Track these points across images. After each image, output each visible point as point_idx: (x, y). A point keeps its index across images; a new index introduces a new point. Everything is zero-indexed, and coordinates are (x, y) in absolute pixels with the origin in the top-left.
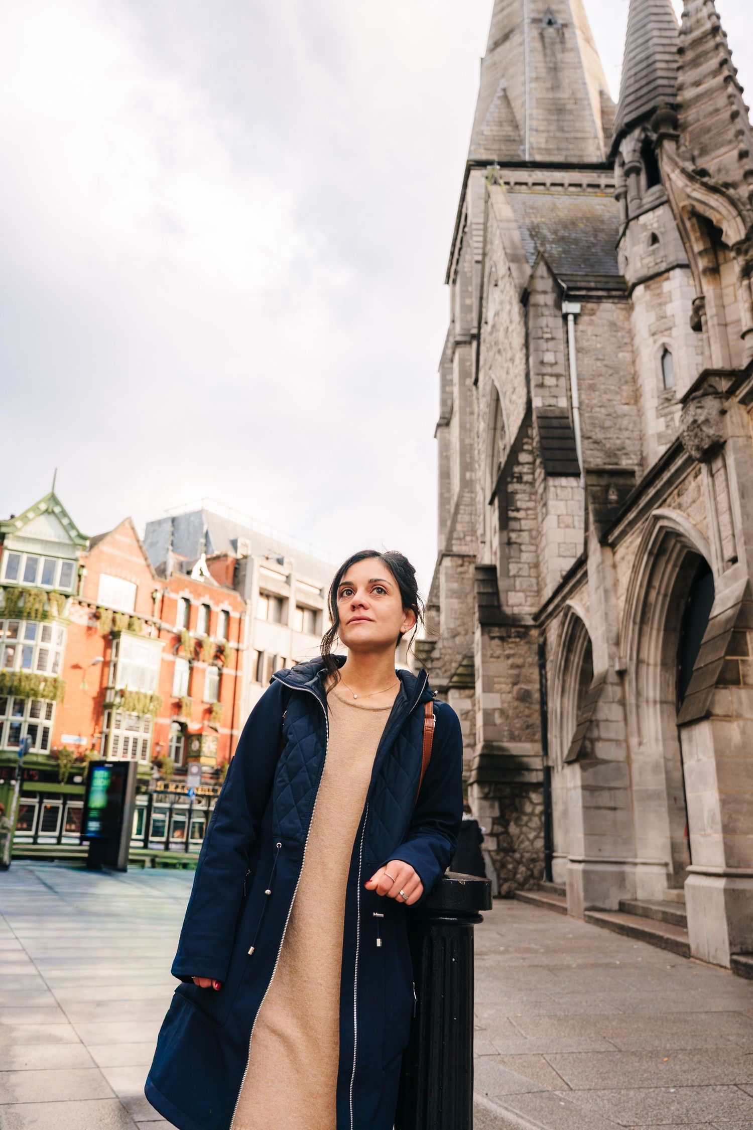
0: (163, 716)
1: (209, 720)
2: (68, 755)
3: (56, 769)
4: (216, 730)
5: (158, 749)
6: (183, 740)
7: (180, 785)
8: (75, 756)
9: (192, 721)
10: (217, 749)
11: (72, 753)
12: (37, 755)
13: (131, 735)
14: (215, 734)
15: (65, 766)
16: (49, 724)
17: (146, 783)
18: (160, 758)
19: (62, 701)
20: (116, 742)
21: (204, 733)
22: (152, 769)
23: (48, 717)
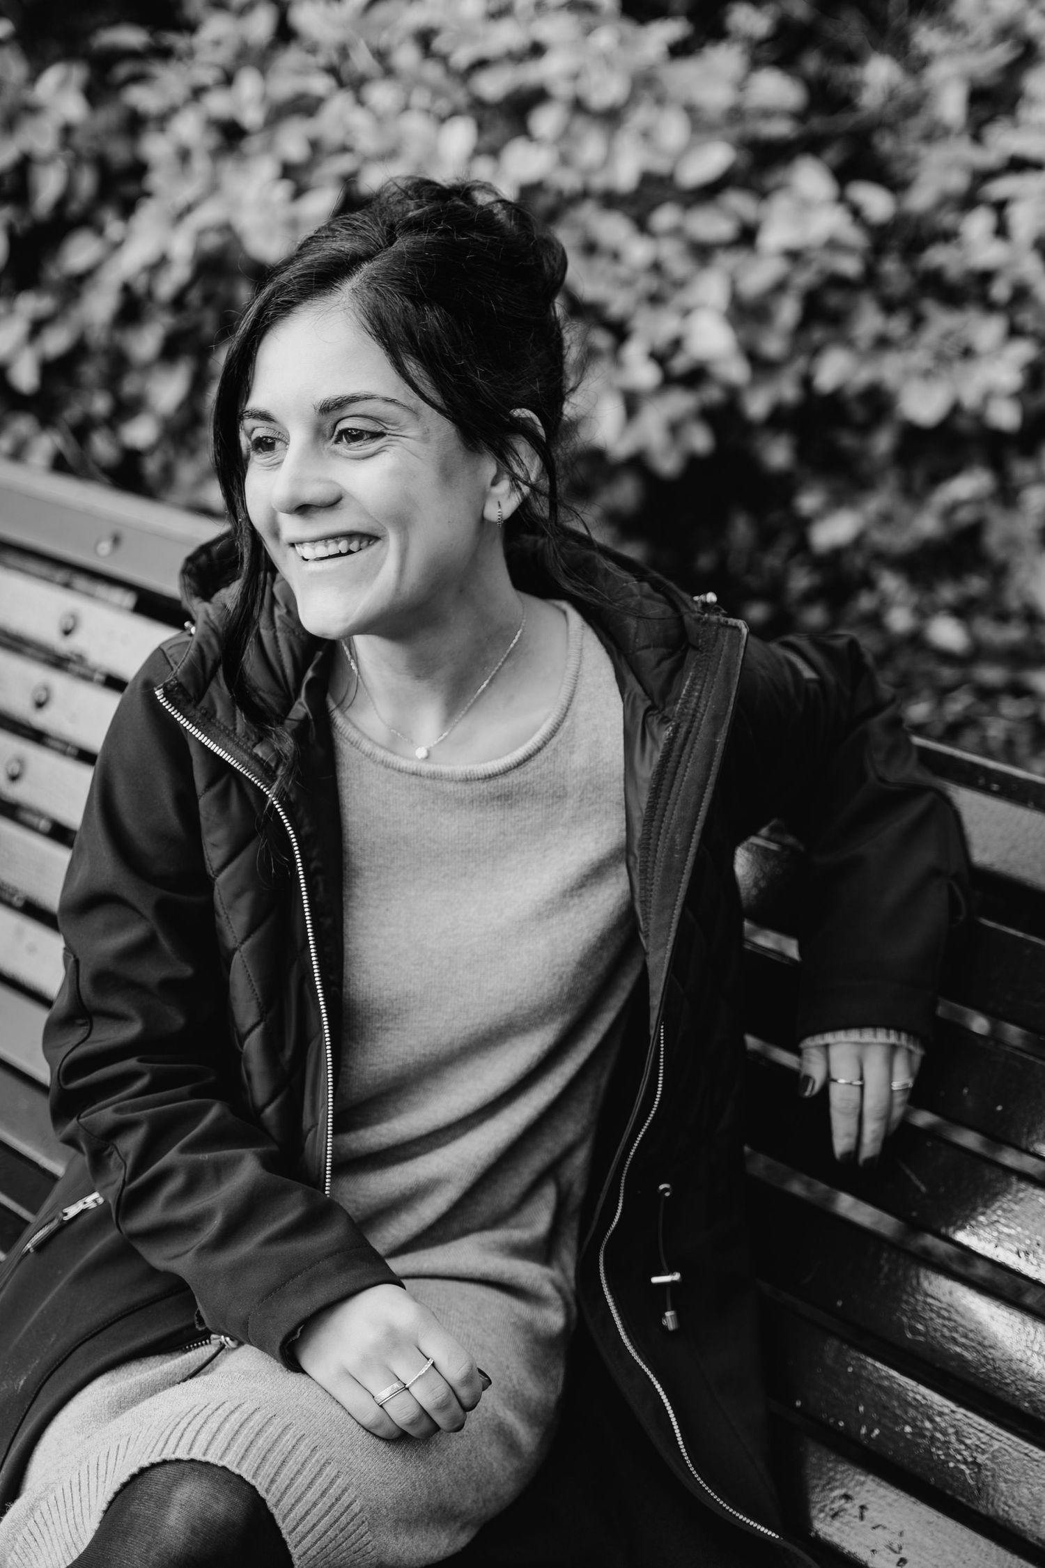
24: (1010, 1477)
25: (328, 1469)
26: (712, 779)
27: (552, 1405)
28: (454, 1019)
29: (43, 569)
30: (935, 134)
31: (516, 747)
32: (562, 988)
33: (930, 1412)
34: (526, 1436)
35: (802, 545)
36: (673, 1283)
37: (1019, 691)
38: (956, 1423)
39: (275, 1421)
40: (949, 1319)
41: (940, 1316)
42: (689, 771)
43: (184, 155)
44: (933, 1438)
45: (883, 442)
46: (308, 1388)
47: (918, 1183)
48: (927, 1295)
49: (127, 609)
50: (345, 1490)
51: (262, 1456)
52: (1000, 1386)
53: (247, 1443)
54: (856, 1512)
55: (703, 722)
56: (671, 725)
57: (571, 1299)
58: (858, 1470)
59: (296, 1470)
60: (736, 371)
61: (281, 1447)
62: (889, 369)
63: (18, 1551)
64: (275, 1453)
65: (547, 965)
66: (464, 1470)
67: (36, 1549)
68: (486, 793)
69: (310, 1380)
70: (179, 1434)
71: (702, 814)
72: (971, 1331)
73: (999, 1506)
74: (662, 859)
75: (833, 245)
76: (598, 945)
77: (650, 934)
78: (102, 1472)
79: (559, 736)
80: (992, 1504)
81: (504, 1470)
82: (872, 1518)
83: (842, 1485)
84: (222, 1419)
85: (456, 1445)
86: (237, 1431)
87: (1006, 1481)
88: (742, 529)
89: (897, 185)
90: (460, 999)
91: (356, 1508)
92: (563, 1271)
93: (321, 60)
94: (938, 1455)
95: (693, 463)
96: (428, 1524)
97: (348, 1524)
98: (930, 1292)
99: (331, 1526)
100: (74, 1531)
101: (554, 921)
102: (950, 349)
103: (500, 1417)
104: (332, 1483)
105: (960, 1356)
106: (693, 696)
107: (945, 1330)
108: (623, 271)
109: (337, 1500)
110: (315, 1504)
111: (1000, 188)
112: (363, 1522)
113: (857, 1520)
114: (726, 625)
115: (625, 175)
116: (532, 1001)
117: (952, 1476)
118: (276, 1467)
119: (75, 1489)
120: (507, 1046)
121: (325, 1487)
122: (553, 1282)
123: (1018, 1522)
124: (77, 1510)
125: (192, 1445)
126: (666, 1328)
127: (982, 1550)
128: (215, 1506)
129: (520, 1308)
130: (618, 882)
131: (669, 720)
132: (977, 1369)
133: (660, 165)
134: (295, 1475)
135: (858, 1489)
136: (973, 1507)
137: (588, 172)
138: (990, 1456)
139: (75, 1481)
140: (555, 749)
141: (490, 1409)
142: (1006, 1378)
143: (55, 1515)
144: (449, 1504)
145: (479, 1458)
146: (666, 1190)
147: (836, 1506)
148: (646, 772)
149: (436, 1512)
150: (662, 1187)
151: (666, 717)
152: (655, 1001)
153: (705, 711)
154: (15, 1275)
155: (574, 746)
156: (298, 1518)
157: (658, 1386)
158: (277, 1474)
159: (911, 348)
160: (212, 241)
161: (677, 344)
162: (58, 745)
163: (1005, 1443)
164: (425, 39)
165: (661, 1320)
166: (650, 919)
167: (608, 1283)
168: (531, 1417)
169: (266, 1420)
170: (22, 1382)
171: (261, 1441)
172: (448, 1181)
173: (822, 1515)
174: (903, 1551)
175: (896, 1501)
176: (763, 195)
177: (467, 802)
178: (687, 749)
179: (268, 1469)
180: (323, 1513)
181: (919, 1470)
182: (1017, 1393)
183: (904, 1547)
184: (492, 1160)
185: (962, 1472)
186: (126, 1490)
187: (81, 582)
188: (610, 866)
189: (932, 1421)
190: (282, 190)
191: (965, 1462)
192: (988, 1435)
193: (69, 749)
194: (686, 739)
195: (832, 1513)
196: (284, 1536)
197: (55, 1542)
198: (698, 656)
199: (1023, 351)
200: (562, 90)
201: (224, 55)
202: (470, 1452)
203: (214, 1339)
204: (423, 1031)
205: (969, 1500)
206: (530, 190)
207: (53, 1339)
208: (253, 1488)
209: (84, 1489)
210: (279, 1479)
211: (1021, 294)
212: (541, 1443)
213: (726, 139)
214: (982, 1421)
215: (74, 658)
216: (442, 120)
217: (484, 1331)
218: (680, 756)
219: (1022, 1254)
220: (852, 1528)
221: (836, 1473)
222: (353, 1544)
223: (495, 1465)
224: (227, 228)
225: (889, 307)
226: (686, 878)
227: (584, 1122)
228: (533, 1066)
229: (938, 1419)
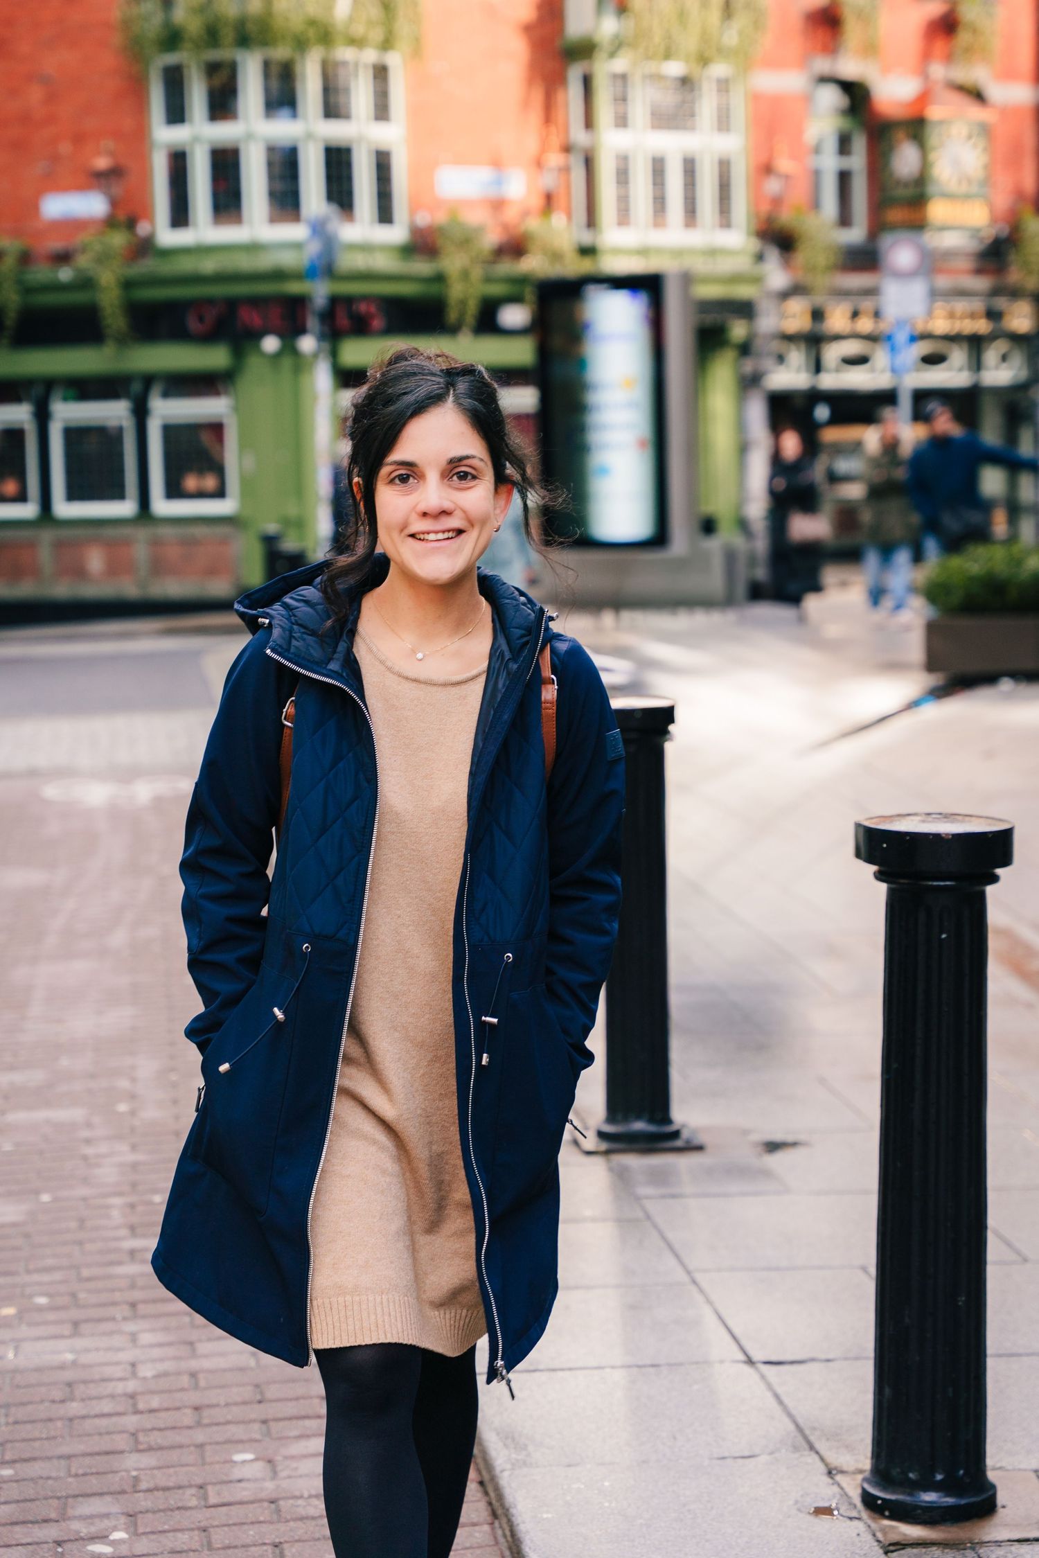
0: (773, 63)
1: (949, 58)
2: (466, 240)
3: (433, 289)
4: (977, 95)
5: (773, 186)
6: (860, 144)
7: (867, 304)
8: (491, 238)
9: (886, 70)
10: (989, 168)
11: (479, 230)
12: (366, 248)
13: (673, 144)
14: (976, 113)
15: (465, 275)
16: (390, 135)
17: (745, 309)
18: (786, 217)
19: (417, 52)
20: (623, 176)
21: (934, 113)
22: (760, 258)
23: (382, 111)
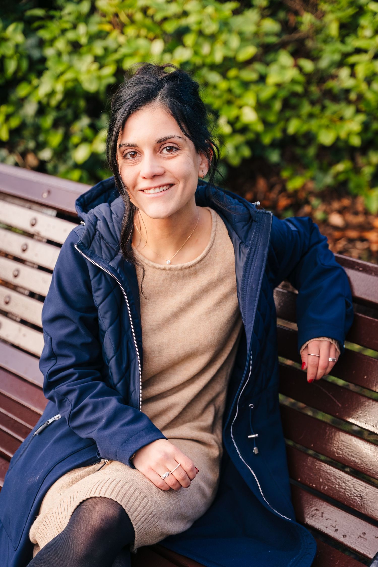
24: (372, 501)
25: (145, 500)
26: (264, 265)
27: (216, 481)
28: (179, 351)
29: (22, 203)
30: (327, 40)
31: (197, 256)
32: (215, 338)
33: (345, 480)
34: (208, 491)
35: (284, 189)
36: (256, 437)
37: (363, 240)
38: (353, 483)
39: (127, 484)
40: (350, 449)
41: (347, 448)
42: (256, 263)
43: (59, 54)
44: (345, 489)
45: (312, 151)
46: (137, 474)
47: (338, 404)
48: (342, 441)
49: (54, 216)
50: (151, 507)
51: (123, 495)
52: (368, 470)
53: (118, 491)
54: (320, 514)
55: (260, 247)
56: (249, 248)
57: (221, 446)
58: (320, 501)
59: (135, 500)
60: (259, 127)
61: (129, 492)
62: (314, 125)
63: (40, 532)
64: (128, 494)
65: (209, 330)
66: (189, 502)
67: (46, 531)
68: (188, 273)
69: (137, 471)
70: (95, 489)
71: (261, 277)
72: (358, 452)
73: (369, 511)
74: (249, 293)
75: (294, 82)
76: (227, 323)
77: (246, 319)
78: (69, 503)
79: (211, 251)
80: (367, 510)
81: (201, 502)
82: (326, 516)
83: (315, 506)
84: (109, 484)
85: (186, 492)
86: (115, 487)
87: (371, 502)
88: (262, 184)
89: (314, 59)
90: (181, 343)
91: (154, 513)
92: (217, 436)
93: (107, 19)
94: (348, 494)
95: (244, 161)
96: (177, 520)
97: (152, 518)
98: (343, 440)
99: (147, 519)
100: (59, 523)
101: (211, 315)
102: (335, 118)
103: (200, 484)
104: (146, 504)
105: (354, 461)
106: (256, 238)
107: (349, 452)
108: (217, 92)
109: (148, 510)
110: (141, 511)
111: (352, 59)
112: (157, 518)
113: (321, 517)
114: (265, 213)
115: (218, 57)
116: (205, 343)
117: (352, 501)
118: (128, 499)
119: (60, 509)
120: (197, 359)
121: (144, 505)
122: (214, 440)
123: (375, 515)
124: (61, 516)
125: (100, 492)
126: (254, 453)
127: (364, 525)
128: (109, 511)
129: (204, 448)
130: (233, 300)
131: (248, 246)
132: (360, 465)
133: (230, 54)
134: (135, 501)
135: (320, 507)
136: (360, 511)
137: (205, 57)
138: (366, 494)
139: (59, 507)
140: (210, 256)
141: (196, 481)
142: (370, 468)
143: (53, 519)
144: (184, 513)
145: (193, 497)
146: (252, 406)
147: (313, 513)
148: (242, 264)
149: (180, 516)
150: (250, 405)
151: (247, 245)
152: (249, 341)
153: (260, 243)
154: (31, 443)
155: (216, 255)
156: (136, 516)
157: (252, 472)
158: (128, 501)
159: (321, 118)
160: (70, 85)
161: (237, 118)
162: (31, 264)
163: (370, 489)
164: (145, 10)
165: (252, 451)
166: (246, 314)
167: (234, 438)
168: (209, 485)
169: (124, 484)
170: (38, 478)
171: (123, 491)
172: (178, 405)
173: (308, 516)
174: (336, 527)
175: (334, 510)
176: (268, 64)
177: (182, 277)
178: (255, 256)
179: (125, 499)
180: (144, 514)
181: (341, 500)
182: (374, 473)
183: (337, 525)
184: (193, 397)
185: (356, 500)
186: (78, 508)
187: (35, 207)
188: (230, 295)
189: (345, 483)
190: (95, 66)
191: (357, 496)
192: (364, 487)
193: (35, 266)
194: (254, 252)
195: (312, 515)
196: (131, 522)
197: (53, 528)
198: (256, 224)
199: (361, 118)
200: (195, 27)
201: (71, 18)
202: (190, 495)
203: (102, 461)
204: (169, 356)
205: (358, 509)
206: (184, 65)
207: (47, 463)
208: (121, 505)
209: (63, 509)
210: (129, 503)
211: (360, 97)
212: (212, 494)
213: (253, 44)
214: (363, 483)
215: (36, 234)
216: (151, 40)
217: (193, 456)
218: (253, 258)
219: (375, 426)
220: (319, 520)
221: (313, 502)
222: (154, 525)
223: (198, 500)
224: (76, 80)
225: (313, 103)
226: (257, 299)
227: (223, 385)
228: (206, 365)
229: (347, 483)
